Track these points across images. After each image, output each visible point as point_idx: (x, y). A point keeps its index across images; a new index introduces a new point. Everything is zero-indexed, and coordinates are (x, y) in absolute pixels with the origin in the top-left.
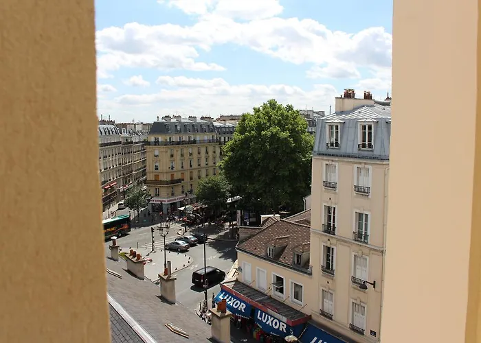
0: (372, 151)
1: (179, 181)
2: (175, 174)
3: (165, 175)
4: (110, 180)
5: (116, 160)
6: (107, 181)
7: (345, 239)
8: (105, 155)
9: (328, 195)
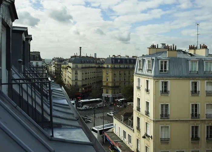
0: (151, 73)
1: (118, 87)
2: (116, 83)
3: (111, 83)
4: (88, 84)
5: (93, 75)
6: (87, 85)
7: (143, 114)
8: (86, 72)
9: (138, 93)
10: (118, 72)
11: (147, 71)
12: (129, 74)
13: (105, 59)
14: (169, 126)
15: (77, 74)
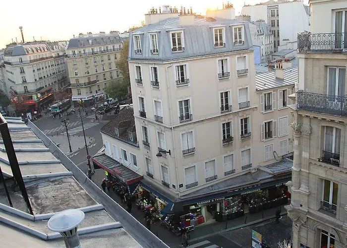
0: (158, 54)
1: (95, 82)
2: (91, 77)
3: (83, 79)
4: (46, 86)
5: (50, 71)
6: (43, 87)
7: (152, 121)
8: (38, 68)
9: (140, 89)
10: (91, 60)
11: (150, 53)
12: (109, 60)
13: (66, 41)
14: (193, 130)
15: (24, 72)
